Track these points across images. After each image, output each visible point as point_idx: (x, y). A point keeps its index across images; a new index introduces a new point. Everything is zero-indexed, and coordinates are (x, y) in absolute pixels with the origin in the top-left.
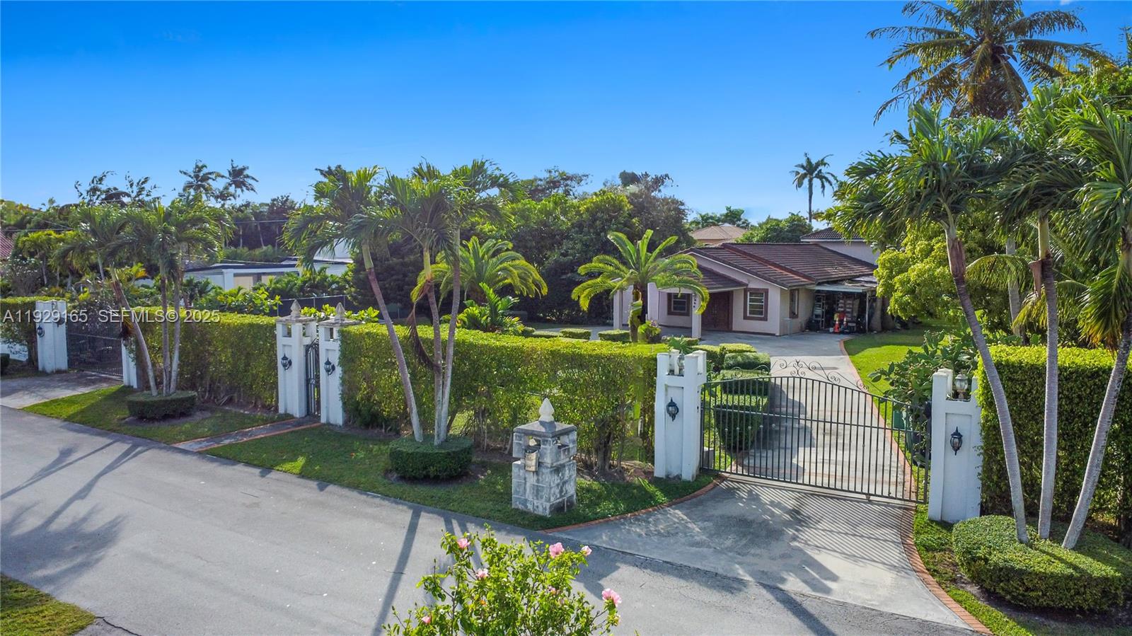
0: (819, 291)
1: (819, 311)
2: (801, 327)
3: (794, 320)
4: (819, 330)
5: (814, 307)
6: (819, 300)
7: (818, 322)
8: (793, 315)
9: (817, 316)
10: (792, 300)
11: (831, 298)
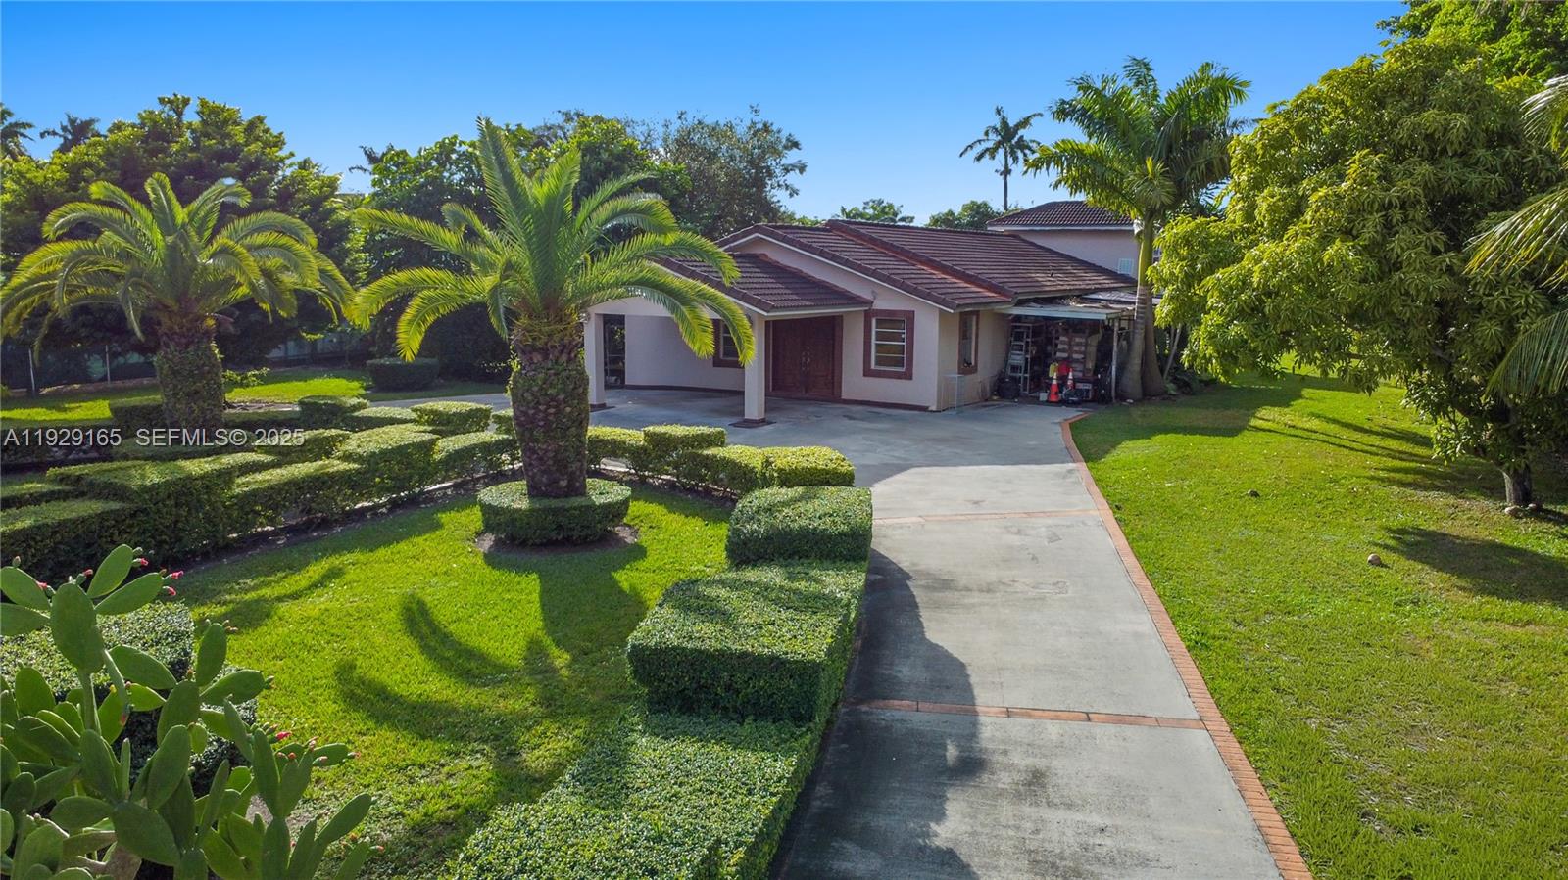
0: (1018, 318)
1: (1018, 359)
2: (983, 390)
3: (969, 377)
4: (1018, 395)
5: (1009, 349)
6: (1019, 337)
7: (1016, 380)
8: (967, 367)
9: (1015, 368)
10: (965, 335)
11: (1043, 335)
